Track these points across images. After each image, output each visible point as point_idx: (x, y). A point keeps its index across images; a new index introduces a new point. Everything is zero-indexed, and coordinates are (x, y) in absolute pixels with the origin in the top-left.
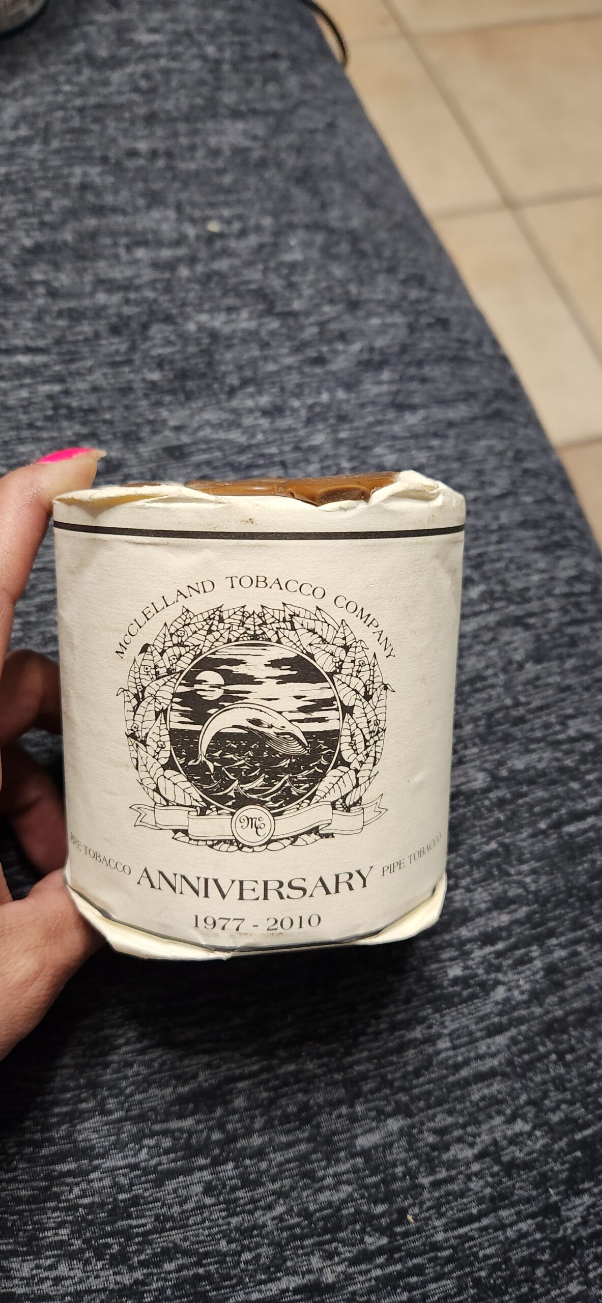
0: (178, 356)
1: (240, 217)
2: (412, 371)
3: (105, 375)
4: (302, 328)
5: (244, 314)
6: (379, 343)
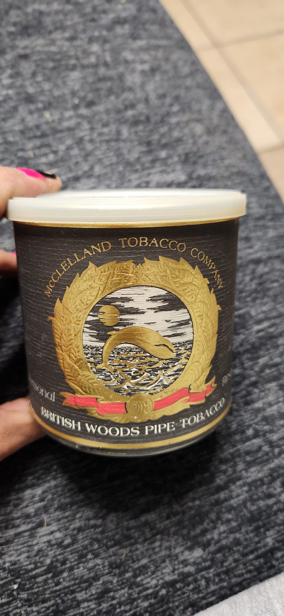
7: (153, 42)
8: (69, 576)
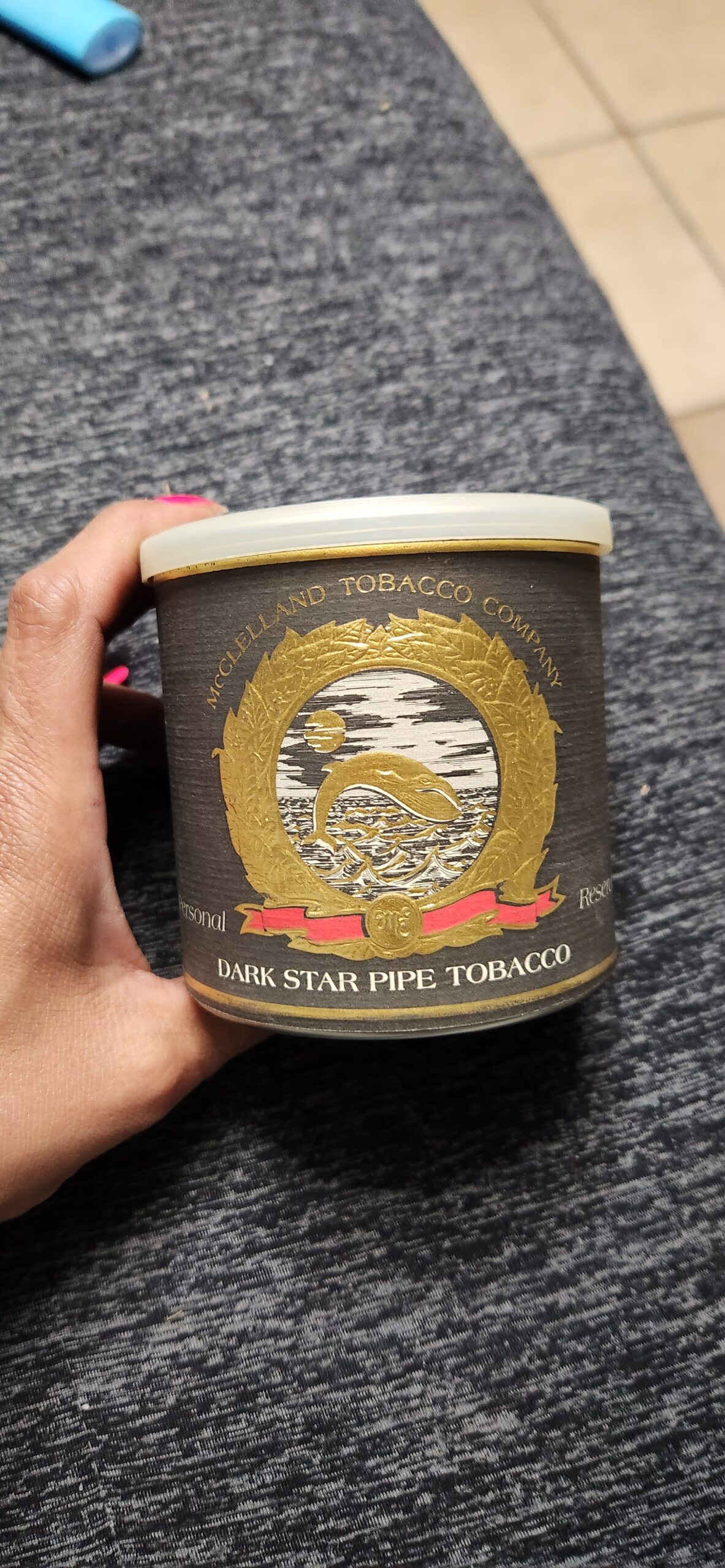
0: (155, 163)
1: (222, 30)
2: (422, 168)
3: (75, 187)
4: (294, 129)
5: (228, 118)
6: (383, 141)
7: (452, 208)
8: (216, 1437)
